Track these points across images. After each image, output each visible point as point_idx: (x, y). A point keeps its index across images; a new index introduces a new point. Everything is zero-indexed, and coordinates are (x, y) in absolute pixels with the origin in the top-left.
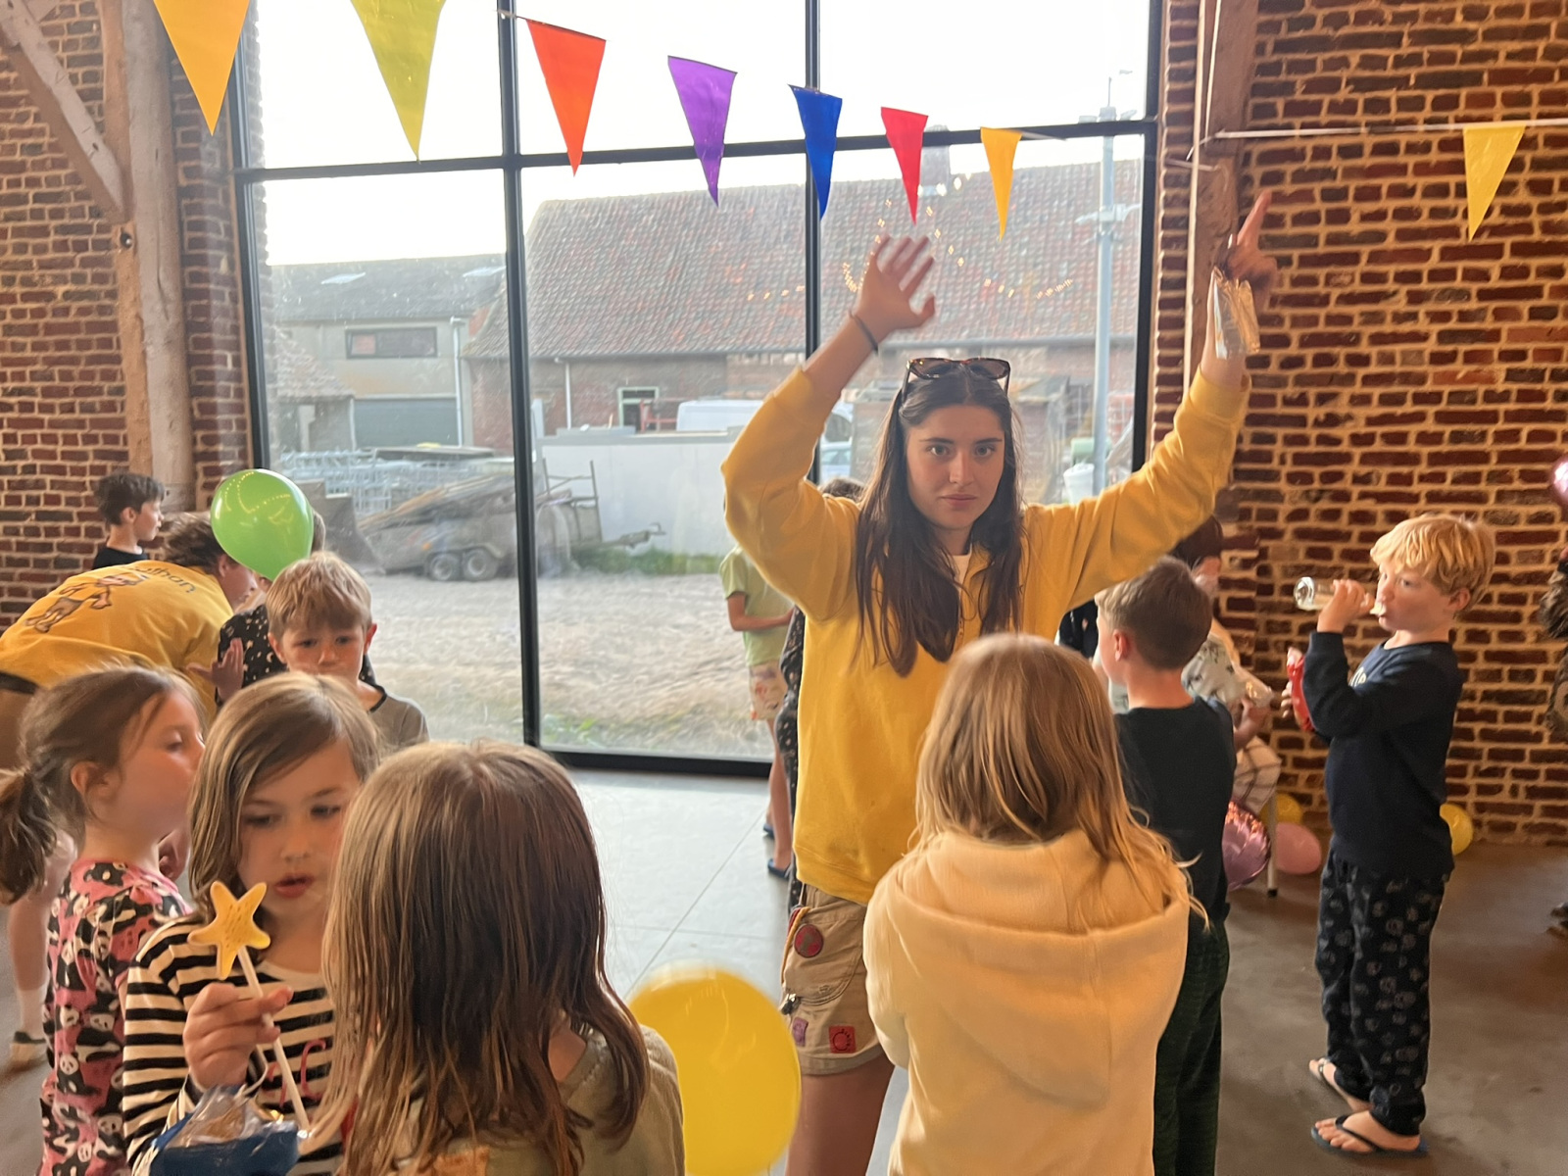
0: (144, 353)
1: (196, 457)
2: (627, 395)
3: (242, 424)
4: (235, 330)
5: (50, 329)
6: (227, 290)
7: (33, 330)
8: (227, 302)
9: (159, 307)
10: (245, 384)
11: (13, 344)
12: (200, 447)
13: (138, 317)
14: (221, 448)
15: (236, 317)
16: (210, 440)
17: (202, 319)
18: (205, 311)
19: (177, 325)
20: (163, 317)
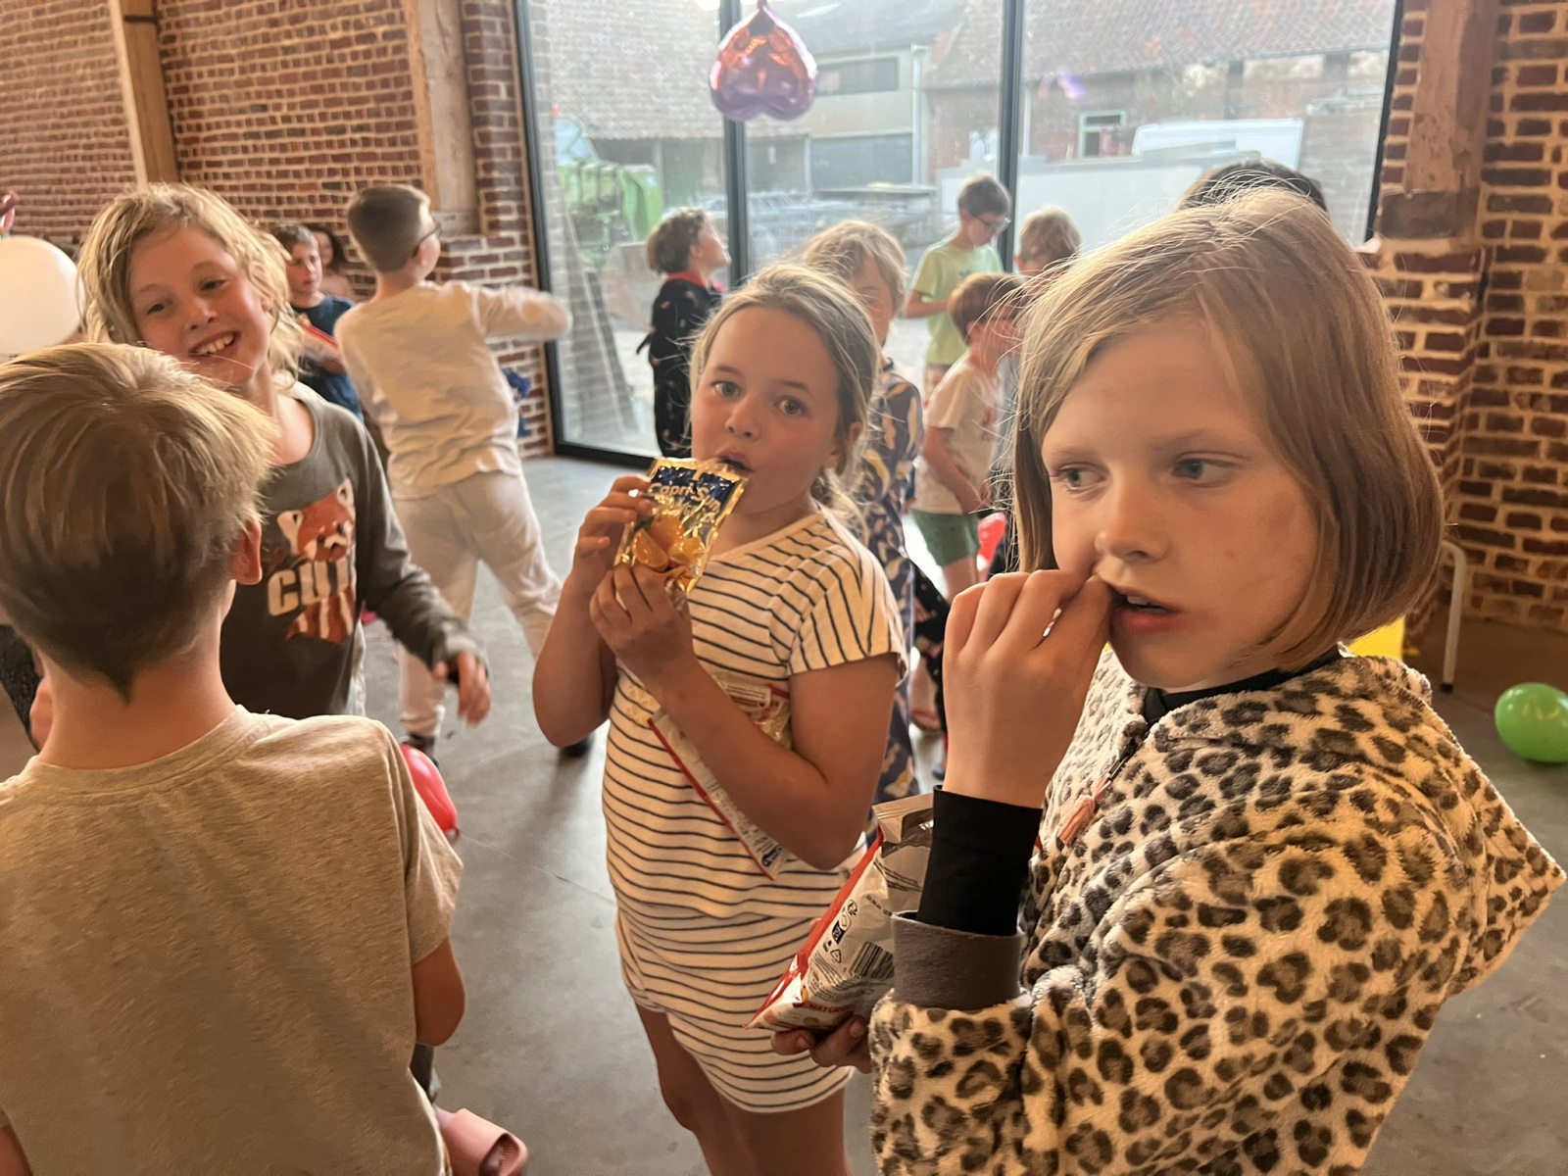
0: (427, 86)
1: (480, 184)
2: (1091, 121)
3: (516, 152)
4: (507, 60)
5: (376, 69)
6: (498, 21)
7: (363, 71)
8: (499, 33)
9: (438, 41)
10: (519, 114)
11: (354, 84)
12: (482, 175)
13: (420, 52)
14: (496, 174)
15: (508, 47)
16: (488, 168)
17: (476, 51)
18: (477, 42)
19: (457, 58)
20: (442, 51)
